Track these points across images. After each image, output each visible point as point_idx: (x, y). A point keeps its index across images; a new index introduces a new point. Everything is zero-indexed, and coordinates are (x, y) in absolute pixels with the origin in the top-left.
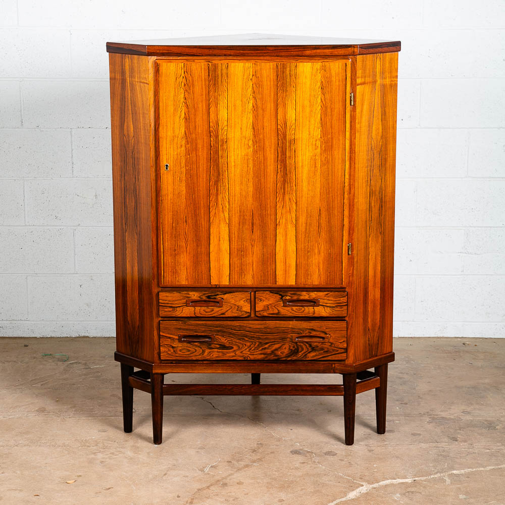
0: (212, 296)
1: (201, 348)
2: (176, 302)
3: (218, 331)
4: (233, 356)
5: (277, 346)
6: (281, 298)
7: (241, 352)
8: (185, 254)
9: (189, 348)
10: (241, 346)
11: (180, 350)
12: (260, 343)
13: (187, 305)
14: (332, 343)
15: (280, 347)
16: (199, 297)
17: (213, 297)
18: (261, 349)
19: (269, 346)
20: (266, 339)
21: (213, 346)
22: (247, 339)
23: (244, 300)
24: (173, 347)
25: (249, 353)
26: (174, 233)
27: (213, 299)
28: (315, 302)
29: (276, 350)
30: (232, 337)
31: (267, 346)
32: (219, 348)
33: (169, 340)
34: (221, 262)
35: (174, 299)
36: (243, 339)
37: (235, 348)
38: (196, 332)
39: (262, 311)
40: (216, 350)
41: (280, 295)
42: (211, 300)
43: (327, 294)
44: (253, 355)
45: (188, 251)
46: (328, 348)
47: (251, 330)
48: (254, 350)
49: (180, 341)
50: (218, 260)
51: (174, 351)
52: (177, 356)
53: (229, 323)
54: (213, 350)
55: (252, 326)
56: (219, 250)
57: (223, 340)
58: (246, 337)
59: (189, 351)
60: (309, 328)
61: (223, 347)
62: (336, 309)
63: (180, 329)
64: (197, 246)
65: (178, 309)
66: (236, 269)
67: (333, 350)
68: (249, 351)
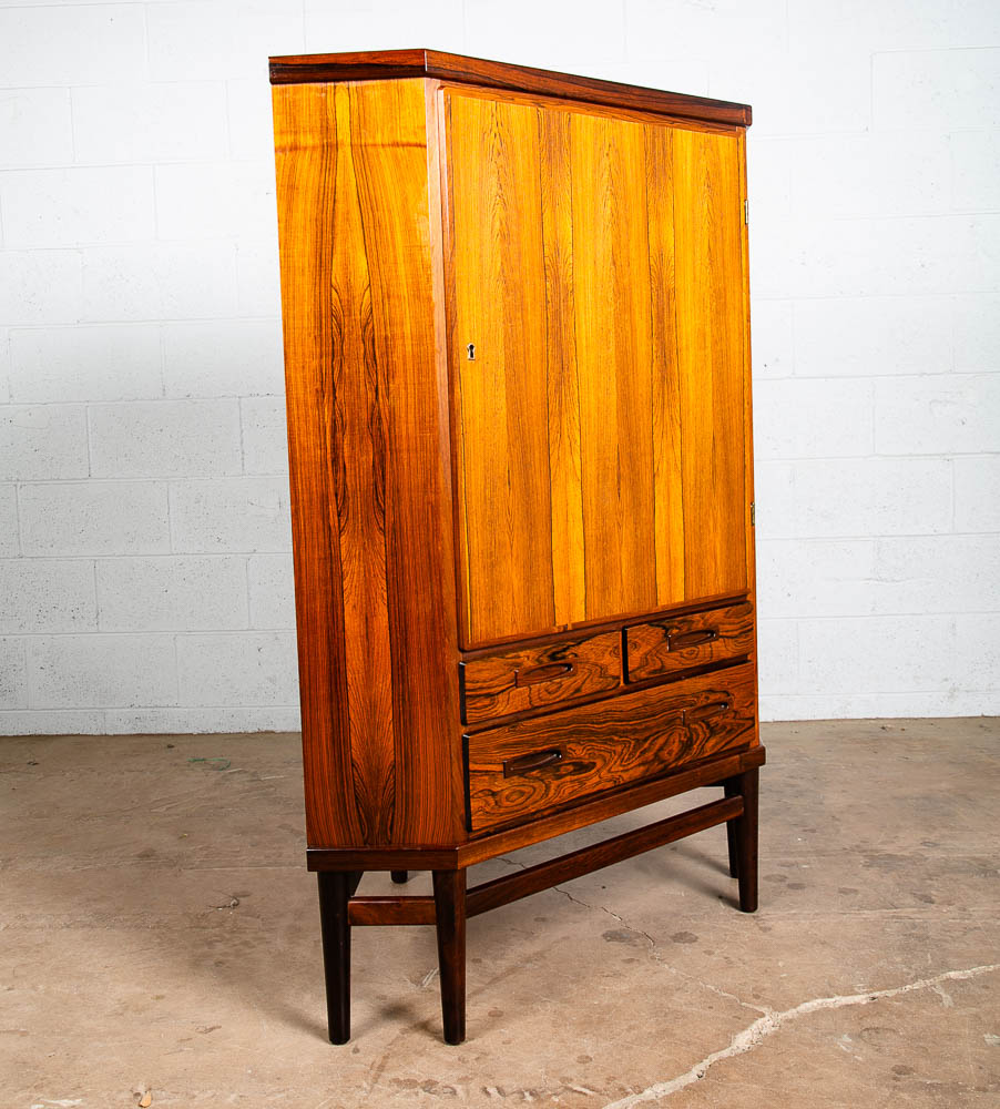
0: (558, 653)
1: (542, 780)
2: (496, 682)
3: (571, 733)
4: (597, 784)
5: (661, 741)
6: (666, 635)
7: (609, 771)
8: (509, 561)
9: (522, 788)
10: (607, 755)
11: (507, 798)
12: (637, 740)
13: (516, 682)
14: (736, 712)
15: (665, 743)
16: (537, 660)
17: (559, 656)
18: (638, 754)
19: (651, 744)
20: (647, 729)
21: (563, 771)
22: (616, 738)
23: (610, 649)
24: (494, 794)
25: (621, 769)
26: (489, 513)
27: (560, 659)
28: (712, 633)
29: (661, 749)
30: (593, 741)
31: (646, 745)
32: (575, 770)
33: (486, 778)
34: (571, 571)
35: (493, 675)
36: (612, 740)
37: (599, 763)
38: (533, 745)
39: (638, 668)
40: (568, 778)
41: (664, 627)
42: (560, 662)
43: (727, 612)
44: (627, 770)
45: (515, 555)
46: (731, 723)
47: (622, 716)
48: (629, 759)
49: (507, 774)
50: (567, 568)
51: (496, 802)
52: (502, 814)
53: (589, 708)
54: (563, 780)
55: (624, 706)
56: (567, 543)
57: (579, 752)
58: (615, 733)
59: (522, 793)
60: (705, 688)
61: (581, 767)
62: (740, 640)
63: (505, 745)
64: (531, 538)
65: (501, 697)
66: (596, 584)
67: (739, 725)
68: (621, 765)
